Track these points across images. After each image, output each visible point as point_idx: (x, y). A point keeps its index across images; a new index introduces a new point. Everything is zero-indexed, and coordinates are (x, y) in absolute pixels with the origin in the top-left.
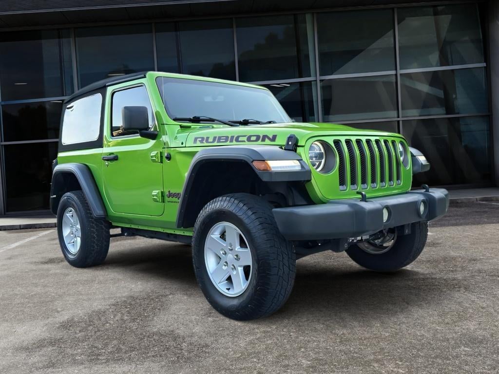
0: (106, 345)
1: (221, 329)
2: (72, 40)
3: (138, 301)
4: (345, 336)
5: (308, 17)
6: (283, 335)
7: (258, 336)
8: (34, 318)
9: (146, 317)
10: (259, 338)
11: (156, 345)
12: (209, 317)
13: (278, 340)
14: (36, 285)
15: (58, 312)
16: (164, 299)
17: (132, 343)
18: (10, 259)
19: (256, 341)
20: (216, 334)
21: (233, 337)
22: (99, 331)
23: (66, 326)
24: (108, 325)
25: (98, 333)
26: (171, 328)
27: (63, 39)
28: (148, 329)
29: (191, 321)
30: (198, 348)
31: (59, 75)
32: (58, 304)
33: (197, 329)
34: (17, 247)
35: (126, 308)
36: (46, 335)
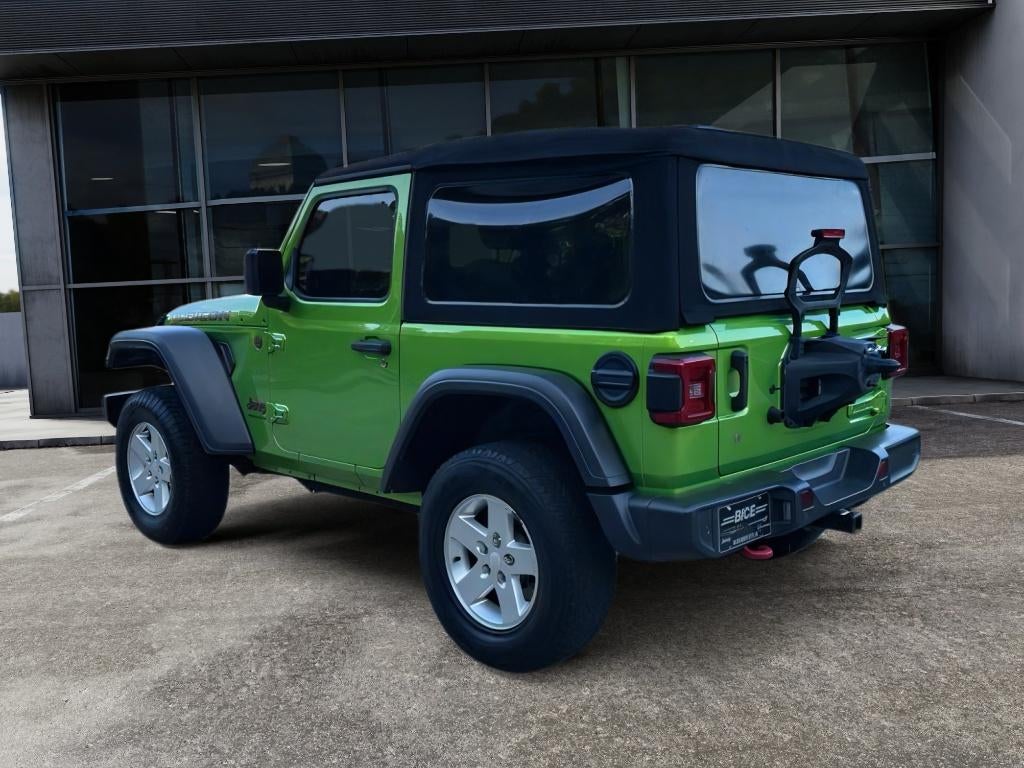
0: (238, 745)
1: (462, 710)
2: (193, 99)
3: (304, 629)
4: (703, 739)
5: (620, 65)
6: (582, 731)
7: (534, 731)
8: (105, 666)
9: (318, 672)
10: (536, 738)
11: (335, 752)
12: (439, 675)
13: (573, 744)
14: (117, 581)
15: (152, 652)
16: (353, 627)
17: (288, 744)
18: (76, 514)
19: (530, 747)
20: (451, 723)
21: (486, 731)
22: (226, 706)
23: (166, 689)
24: (244, 690)
25: (225, 713)
26: (364, 704)
27: (178, 97)
28: (321, 704)
29: (403, 688)
30: (417, 761)
31: (172, 164)
32: (155, 631)
33: (416, 709)
34: (91, 487)
35: (281, 645)
36: (124, 713)
